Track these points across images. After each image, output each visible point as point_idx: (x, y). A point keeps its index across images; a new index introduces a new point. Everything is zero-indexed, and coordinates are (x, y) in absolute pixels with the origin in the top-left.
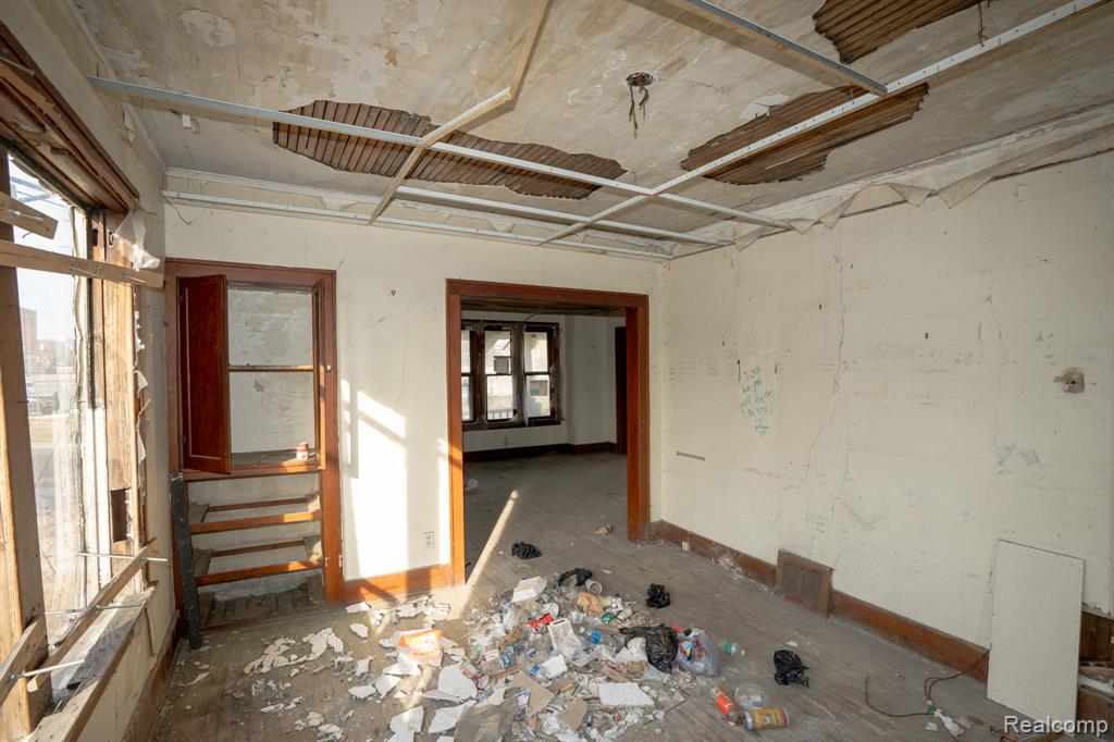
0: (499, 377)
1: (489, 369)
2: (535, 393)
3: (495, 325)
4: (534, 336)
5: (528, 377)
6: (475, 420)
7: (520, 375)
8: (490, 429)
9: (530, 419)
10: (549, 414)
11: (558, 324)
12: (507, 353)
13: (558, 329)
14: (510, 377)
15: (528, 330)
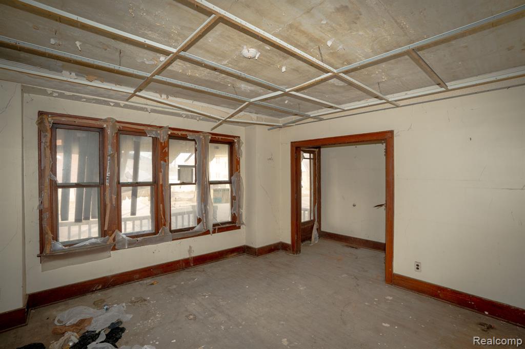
0: (183, 186)
1: (173, 178)
2: (218, 200)
3: (180, 133)
4: (217, 148)
5: (211, 186)
6: (156, 232)
7: (204, 184)
8: (173, 240)
9: (214, 225)
10: (229, 219)
11: (239, 137)
12: (192, 162)
13: (239, 141)
14: (194, 186)
15: (212, 141)
